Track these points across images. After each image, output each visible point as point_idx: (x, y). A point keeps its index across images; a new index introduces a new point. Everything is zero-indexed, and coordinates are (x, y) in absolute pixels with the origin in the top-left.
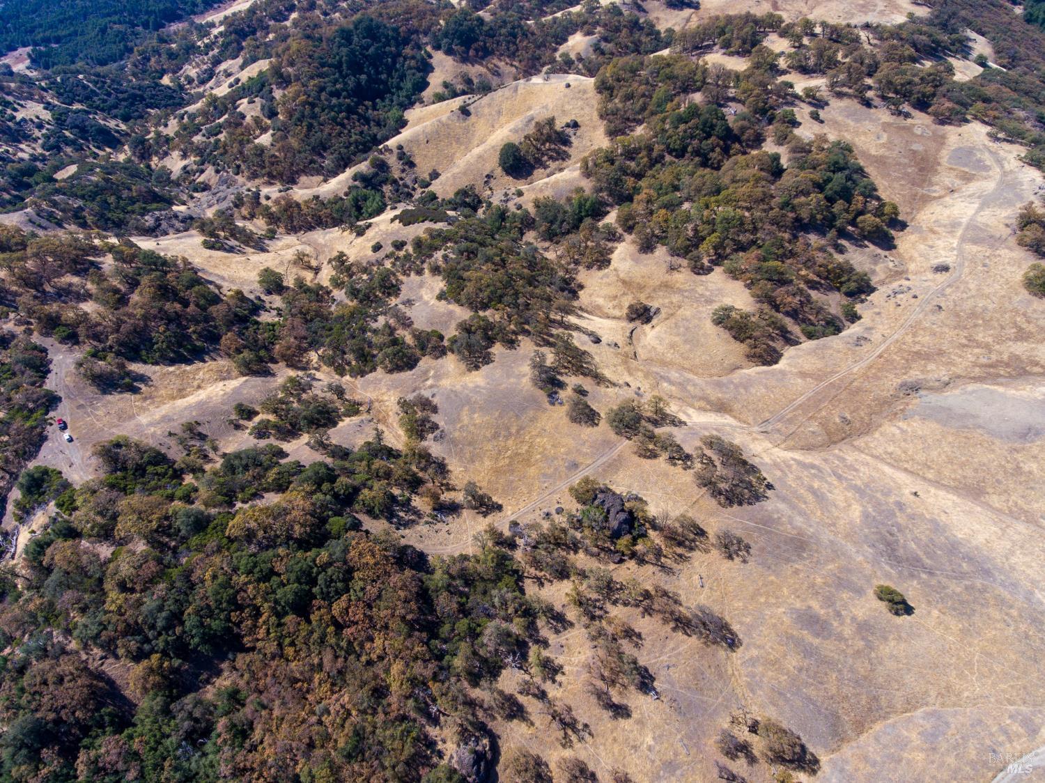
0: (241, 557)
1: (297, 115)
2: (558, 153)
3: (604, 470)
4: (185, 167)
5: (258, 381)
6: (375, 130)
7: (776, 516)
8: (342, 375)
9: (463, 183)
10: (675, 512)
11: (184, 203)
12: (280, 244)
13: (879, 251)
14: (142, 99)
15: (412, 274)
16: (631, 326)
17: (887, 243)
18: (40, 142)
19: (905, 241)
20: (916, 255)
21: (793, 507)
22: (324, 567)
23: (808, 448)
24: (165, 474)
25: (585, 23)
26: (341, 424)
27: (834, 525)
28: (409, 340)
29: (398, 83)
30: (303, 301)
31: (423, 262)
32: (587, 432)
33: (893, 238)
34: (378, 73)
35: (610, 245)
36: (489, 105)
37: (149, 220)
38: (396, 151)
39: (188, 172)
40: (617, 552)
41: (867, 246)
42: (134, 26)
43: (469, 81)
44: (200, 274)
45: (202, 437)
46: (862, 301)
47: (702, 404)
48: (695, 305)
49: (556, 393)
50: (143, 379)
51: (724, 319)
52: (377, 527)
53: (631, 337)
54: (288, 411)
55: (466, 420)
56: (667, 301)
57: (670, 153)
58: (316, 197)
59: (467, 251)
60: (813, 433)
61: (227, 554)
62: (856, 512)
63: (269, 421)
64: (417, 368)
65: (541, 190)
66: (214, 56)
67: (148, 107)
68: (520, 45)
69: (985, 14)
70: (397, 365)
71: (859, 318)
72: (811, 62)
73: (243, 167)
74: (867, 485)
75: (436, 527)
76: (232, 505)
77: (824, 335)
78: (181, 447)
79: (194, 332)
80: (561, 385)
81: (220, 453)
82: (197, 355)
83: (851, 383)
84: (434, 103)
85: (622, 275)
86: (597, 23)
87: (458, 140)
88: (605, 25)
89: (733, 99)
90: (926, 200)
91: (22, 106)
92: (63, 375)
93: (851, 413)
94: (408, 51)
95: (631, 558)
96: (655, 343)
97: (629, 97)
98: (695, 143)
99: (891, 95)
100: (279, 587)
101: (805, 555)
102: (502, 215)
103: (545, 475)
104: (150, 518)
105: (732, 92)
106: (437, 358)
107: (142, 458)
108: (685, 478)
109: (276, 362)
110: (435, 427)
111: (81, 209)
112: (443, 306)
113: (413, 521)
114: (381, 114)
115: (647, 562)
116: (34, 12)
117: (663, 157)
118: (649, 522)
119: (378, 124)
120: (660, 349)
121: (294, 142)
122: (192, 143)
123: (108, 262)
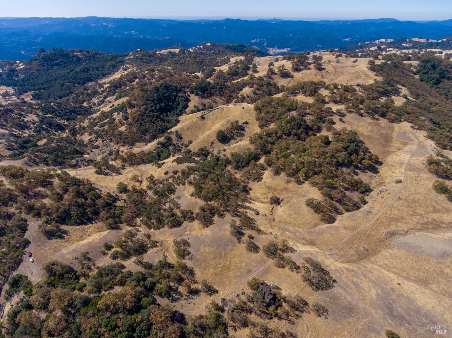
0: (103, 319)
1: (136, 119)
2: (240, 134)
3: (262, 273)
4: (90, 139)
5: (114, 232)
6: (167, 124)
7: (338, 296)
8: (150, 229)
9: (202, 146)
10: (294, 294)
11: (88, 154)
12: (126, 171)
13: (372, 174)
14: (75, 112)
15: (181, 185)
16: (272, 206)
17: (375, 171)
18: (33, 129)
19: (383, 170)
20: (387, 176)
21: (346, 291)
22: (139, 324)
23: (350, 262)
24: (72, 277)
25: (250, 83)
26: (149, 252)
27: (364, 299)
28: (179, 214)
29: (177, 106)
30: (135, 196)
31: (185, 180)
32: (254, 256)
33: (377, 169)
34: (169, 102)
35: (262, 171)
36: (212, 115)
37: (74, 162)
38: (175, 133)
39: (91, 141)
40: (269, 314)
41: (367, 172)
42: (74, 83)
43: (204, 105)
44: (93, 185)
45: (89, 259)
46: (367, 195)
47: (303, 241)
48: (298, 197)
49: (241, 238)
50: (66, 232)
51: (310, 203)
52: (163, 302)
53: (272, 211)
54: (126, 246)
55: (202, 250)
56: (286, 195)
57: (285, 135)
58: (142, 152)
59: (203, 176)
60: (352, 255)
61: (97, 317)
62: (373, 293)
63: (118, 251)
64: (182, 226)
65: (233, 149)
66: (105, 95)
67: (77, 115)
68: (225, 92)
69: (404, 79)
70: (173, 225)
71: (367, 203)
72: (338, 99)
73: (113, 139)
74: (377, 280)
75: (189, 301)
76: (100, 292)
77: (353, 210)
78: (80, 264)
79: (89, 211)
80: (243, 234)
81: (96, 267)
82: (90, 221)
83: (366, 232)
84: (190, 114)
85: (267, 184)
86: (254, 83)
87: (200, 129)
88: (257, 84)
89: (308, 114)
90: (389, 153)
91: (27, 116)
92: (33, 231)
93: (367, 246)
94: (180, 94)
95: (275, 317)
96: (282, 214)
97: (267, 113)
98: (294, 131)
99: (370, 112)
100: (119, 334)
101: (353, 315)
102: (218, 159)
103: (237, 276)
104: (64, 300)
105: (308, 111)
106: (190, 222)
107: (63, 270)
108: (297, 277)
109: (122, 223)
110: (189, 253)
111: (47, 158)
112: (193, 199)
113: (179, 298)
114: (169, 118)
115: (283, 319)
116: (36, 78)
117: (282, 136)
118: (283, 299)
119: (168, 122)
120: (284, 216)
121: (134, 129)
122: (94, 130)
123: (56, 181)
